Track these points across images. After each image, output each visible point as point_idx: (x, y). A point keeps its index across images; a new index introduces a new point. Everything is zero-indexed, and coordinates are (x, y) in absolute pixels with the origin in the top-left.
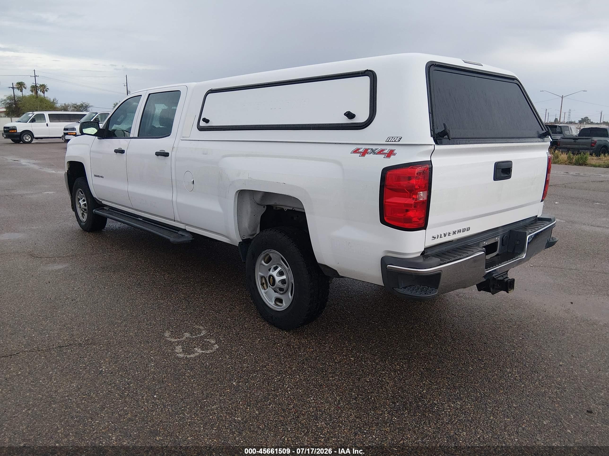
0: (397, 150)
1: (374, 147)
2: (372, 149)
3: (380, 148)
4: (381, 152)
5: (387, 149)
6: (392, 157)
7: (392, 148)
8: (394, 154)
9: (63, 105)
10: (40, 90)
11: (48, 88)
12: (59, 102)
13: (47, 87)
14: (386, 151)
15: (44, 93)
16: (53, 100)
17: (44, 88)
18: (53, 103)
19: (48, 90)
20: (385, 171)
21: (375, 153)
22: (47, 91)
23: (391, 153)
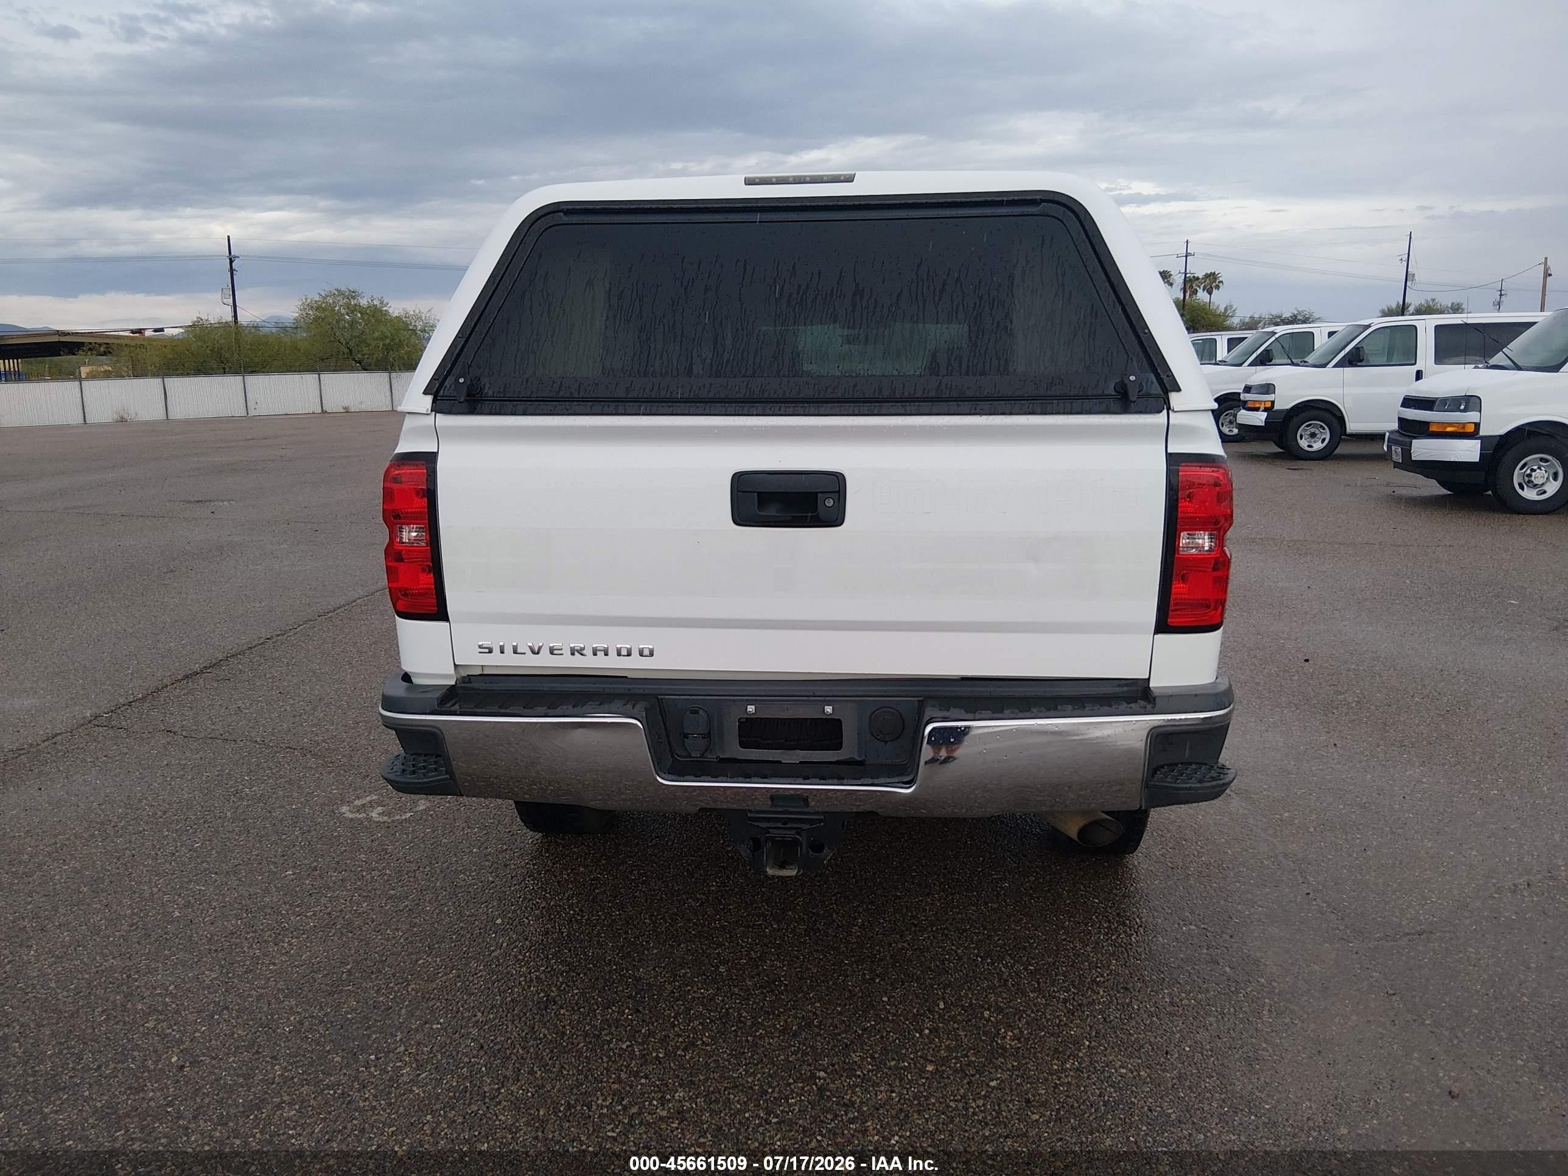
9: (1247, 320)
10: (1202, 286)
11: (1221, 282)
12: (1238, 313)
13: (1221, 279)
15: (1210, 293)
16: (1226, 309)
17: (1212, 281)
18: (1225, 316)
19: (1221, 285)
22: (1218, 287)
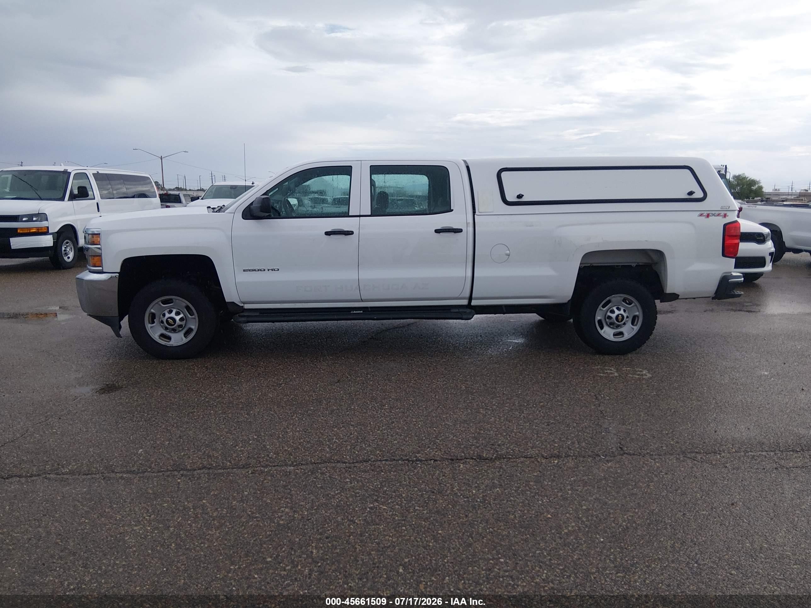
0: (728, 213)
1: (713, 212)
2: (712, 214)
3: (717, 212)
4: (719, 215)
5: (723, 213)
6: (727, 217)
7: (725, 212)
8: (728, 216)
14: (722, 214)
20: (725, 226)
21: (715, 216)
23: (725, 216)
